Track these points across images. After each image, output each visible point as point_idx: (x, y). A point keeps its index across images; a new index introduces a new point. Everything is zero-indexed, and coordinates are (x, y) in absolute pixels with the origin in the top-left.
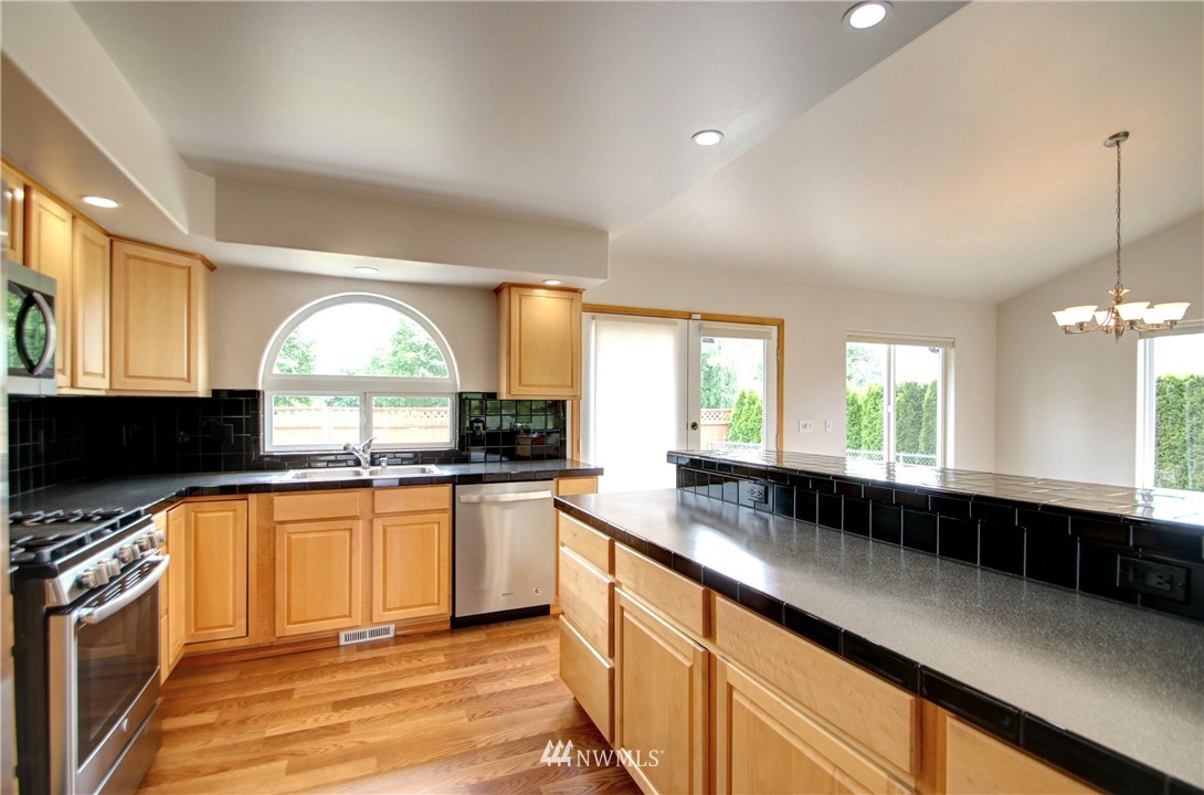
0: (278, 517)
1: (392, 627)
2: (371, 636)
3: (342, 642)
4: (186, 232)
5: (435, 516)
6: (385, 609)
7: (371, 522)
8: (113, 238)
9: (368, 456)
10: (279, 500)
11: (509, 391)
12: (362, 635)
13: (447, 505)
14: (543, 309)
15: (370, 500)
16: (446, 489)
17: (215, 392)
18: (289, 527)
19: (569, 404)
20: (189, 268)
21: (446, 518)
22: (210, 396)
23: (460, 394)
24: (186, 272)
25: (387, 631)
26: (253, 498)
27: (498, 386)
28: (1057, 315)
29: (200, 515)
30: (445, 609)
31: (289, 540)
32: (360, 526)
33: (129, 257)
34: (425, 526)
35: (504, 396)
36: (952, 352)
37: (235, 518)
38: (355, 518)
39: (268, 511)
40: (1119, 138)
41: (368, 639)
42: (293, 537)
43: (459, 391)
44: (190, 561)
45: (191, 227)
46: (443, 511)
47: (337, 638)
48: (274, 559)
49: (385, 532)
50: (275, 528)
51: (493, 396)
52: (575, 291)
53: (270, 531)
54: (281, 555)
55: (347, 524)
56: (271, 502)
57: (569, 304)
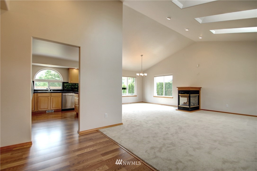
1: (53, 110)
2: (51, 111)
3: (47, 112)
5: (60, 97)
6: (53, 108)
7: (51, 97)
9: (49, 90)
10: (39, 94)
12: (49, 111)
13: (61, 95)
14: (75, 71)
15: (51, 94)
16: (61, 93)
18: (40, 97)
21: (61, 97)
23: (63, 82)
25: (53, 111)
26: (35, 94)
27: (69, 81)
28: (137, 74)
30: (61, 108)
31: (40, 99)
32: (49, 98)
34: (58, 98)
35: (69, 82)
36: (136, 78)
38: (49, 96)
39: (37, 95)
40: (142, 56)
41: (50, 112)
47: (46, 111)
49: (53, 98)
53: (37, 98)
54: (39, 101)
55: (48, 97)
57: (78, 71)
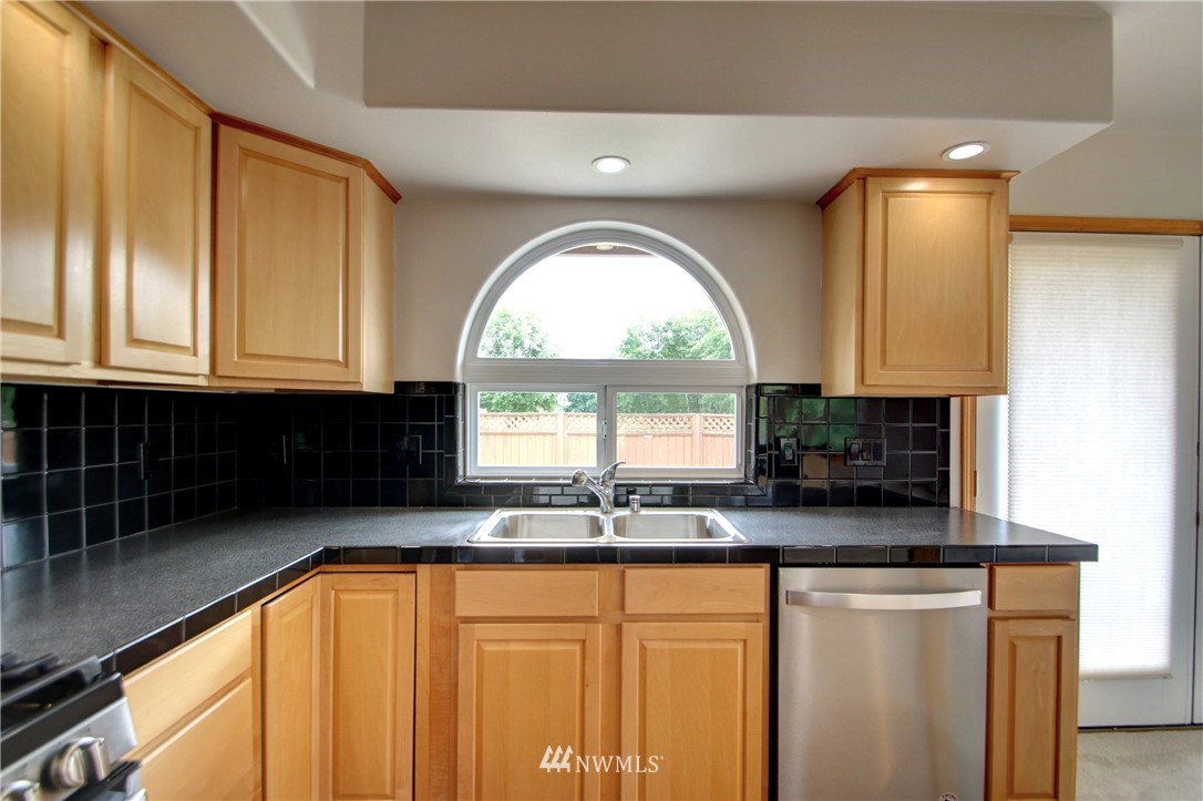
0: (462, 610)
4: (310, 82)
5: (739, 628)
7: (619, 628)
8: (218, 120)
9: (610, 492)
10: (465, 578)
11: (861, 377)
13: (761, 606)
15: (616, 586)
16: (760, 574)
17: (399, 385)
18: (481, 631)
19: (955, 404)
20: (347, 179)
21: (760, 630)
22: (392, 392)
23: (758, 387)
24: (342, 186)
26: (424, 570)
27: (825, 371)
29: (343, 597)
31: (480, 652)
32: (599, 639)
33: (247, 153)
34: (718, 646)
37: (396, 604)
38: (590, 620)
39: (447, 597)
42: (488, 648)
43: (754, 380)
44: (327, 676)
45: (319, 75)
46: (753, 617)
48: (456, 685)
49: (643, 652)
50: (457, 629)
51: (813, 390)
52: (994, 175)
53: (449, 631)
54: (468, 678)
55: (578, 630)
56: (452, 581)
57: (984, 201)
